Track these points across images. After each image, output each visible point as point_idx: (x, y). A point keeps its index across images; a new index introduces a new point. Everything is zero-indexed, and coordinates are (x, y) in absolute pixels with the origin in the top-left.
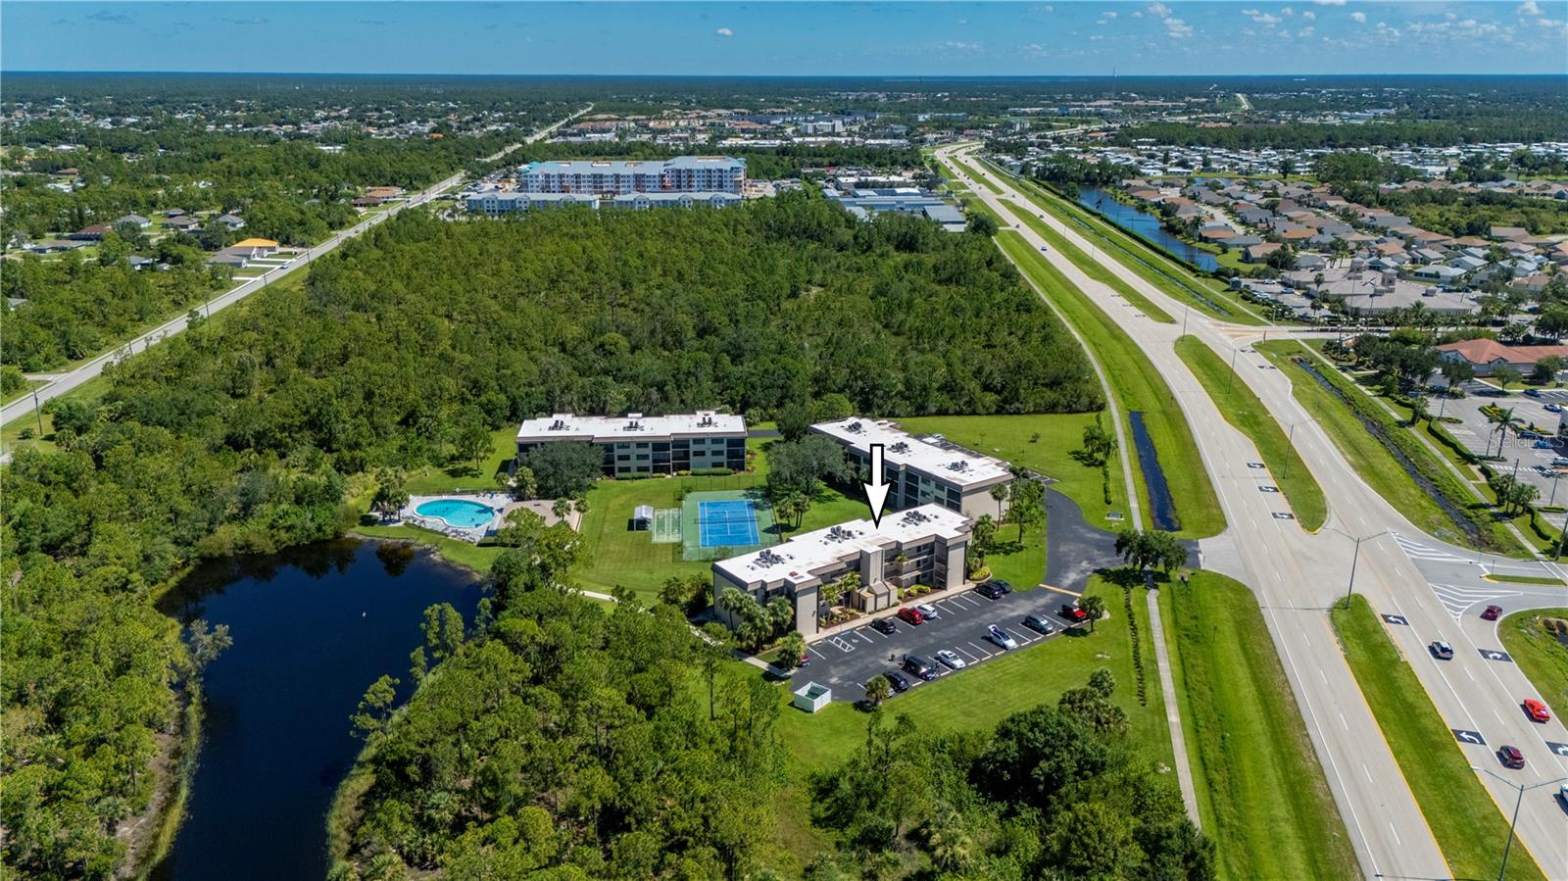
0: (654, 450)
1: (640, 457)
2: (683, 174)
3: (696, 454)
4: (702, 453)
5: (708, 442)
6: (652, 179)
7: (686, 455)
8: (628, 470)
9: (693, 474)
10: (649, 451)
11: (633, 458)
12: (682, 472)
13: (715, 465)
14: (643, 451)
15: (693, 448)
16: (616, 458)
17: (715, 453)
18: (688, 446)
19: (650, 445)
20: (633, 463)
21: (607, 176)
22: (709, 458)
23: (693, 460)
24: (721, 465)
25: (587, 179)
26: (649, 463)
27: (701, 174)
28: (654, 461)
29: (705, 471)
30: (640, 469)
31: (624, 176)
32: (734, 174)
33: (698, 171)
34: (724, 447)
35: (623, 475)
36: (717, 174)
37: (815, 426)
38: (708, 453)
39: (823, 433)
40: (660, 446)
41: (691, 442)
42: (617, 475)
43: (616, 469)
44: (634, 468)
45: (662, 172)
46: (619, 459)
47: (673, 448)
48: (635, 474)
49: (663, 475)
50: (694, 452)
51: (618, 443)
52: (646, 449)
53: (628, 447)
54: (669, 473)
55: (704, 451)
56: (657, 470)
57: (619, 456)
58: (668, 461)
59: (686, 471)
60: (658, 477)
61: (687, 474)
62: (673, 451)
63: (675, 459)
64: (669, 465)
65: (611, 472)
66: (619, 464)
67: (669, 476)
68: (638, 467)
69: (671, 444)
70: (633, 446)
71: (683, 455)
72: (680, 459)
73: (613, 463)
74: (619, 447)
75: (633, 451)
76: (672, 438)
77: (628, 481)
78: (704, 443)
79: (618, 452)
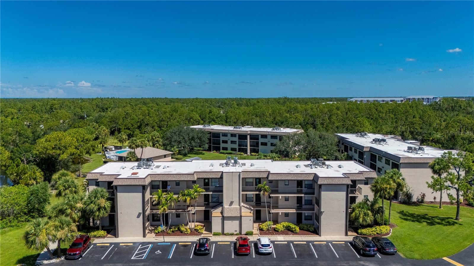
0: (239, 139)
1: (233, 142)
4: (265, 144)
5: (269, 137)
7: (258, 143)
10: (236, 139)
11: (229, 142)
12: (253, 154)
14: (234, 139)
15: (261, 140)
16: (221, 142)
17: (272, 145)
18: (258, 139)
19: (237, 136)
20: (229, 146)
22: (269, 147)
23: (261, 147)
26: (236, 146)
28: (239, 145)
30: (233, 149)
34: (277, 141)
35: (225, 151)
36: (426, 100)
38: (269, 144)
40: (243, 137)
41: (260, 137)
42: (222, 151)
43: (221, 148)
44: (229, 148)
45: (402, 99)
46: (223, 143)
47: (251, 139)
48: (229, 151)
49: (243, 153)
50: (261, 143)
51: (222, 133)
52: (235, 138)
53: (227, 136)
54: (246, 153)
55: (267, 143)
56: (240, 150)
57: (223, 141)
58: (247, 146)
59: (255, 154)
60: (239, 154)
61: (255, 155)
62: (250, 141)
63: (251, 146)
64: (247, 149)
65: (217, 149)
66: (222, 145)
67: (246, 155)
68: (231, 148)
69: (249, 136)
70: (229, 135)
71: (255, 144)
72: (254, 146)
73: (220, 144)
74: (223, 136)
75: (229, 139)
76: (249, 133)
77: (223, 154)
78: (267, 138)
79: (222, 138)
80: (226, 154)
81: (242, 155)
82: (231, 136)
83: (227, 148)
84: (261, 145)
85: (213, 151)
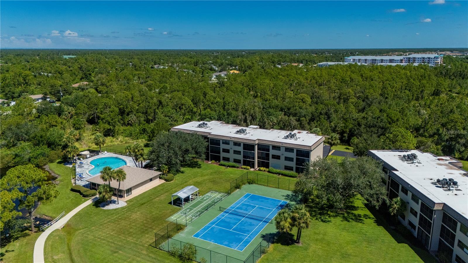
0: (244, 149)
1: (236, 152)
2: (411, 59)
3: (274, 157)
4: (278, 157)
5: (283, 150)
6: (397, 61)
7: (268, 155)
8: (227, 159)
9: (269, 172)
10: (241, 149)
11: (232, 151)
12: (262, 168)
13: (287, 168)
14: (237, 148)
15: (272, 152)
16: (221, 150)
17: (287, 159)
18: (268, 150)
19: (242, 145)
20: (232, 156)
21: (378, 60)
22: (282, 162)
23: (271, 161)
24: (291, 169)
25: (369, 61)
26: (240, 157)
27: (419, 60)
28: (244, 157)
29: (278, 171)
30: (236, 161)
31: (385, 60)
32: (435, 60)
33: (418, 58)
34: (293, 155)
35: (226, 163)
36: (427, 59)
37: (372, 151)
38: (282, 158)
39: (378, 158)
40: (249, 147)
41: (271, 148)
42: (222, 162)
43: (221, 158)
44: (232, 159)
45: (402, 59)
46: (223, 151)
47: (258, 149)
48: (231, 163)
49: (249, 167)
50: (273, 155)
51: (223, 140)
52: (240, 147)
53: (228, 144)
54: (253, 167)
55: (279, 156)
56: (246, 163)
57: (223, 149)
58: (254, 158)
59: (265, 169)
60: (244, 168)
61: (265, 171)
62: (258, 152)
63: (258, 158)
64: (254, 162)
65: (217, 159)
66: (223, 155)
67: (252, 170)
68: (234, 159)
69: (256, 146)
70: (232, 144)
71: (264, 156)
72: (263, 158)
73: (219, 153)
74: (223, 143)
75: (232, 147)
76: (257, 142)
77: (224, 167)
78: (280, 150)
79: (222, 146)
80: (228, 166)
81: (248, 169)
82: (234, 145)
83: (229, 158)
84: (273, 158)
85: (211, 160)
